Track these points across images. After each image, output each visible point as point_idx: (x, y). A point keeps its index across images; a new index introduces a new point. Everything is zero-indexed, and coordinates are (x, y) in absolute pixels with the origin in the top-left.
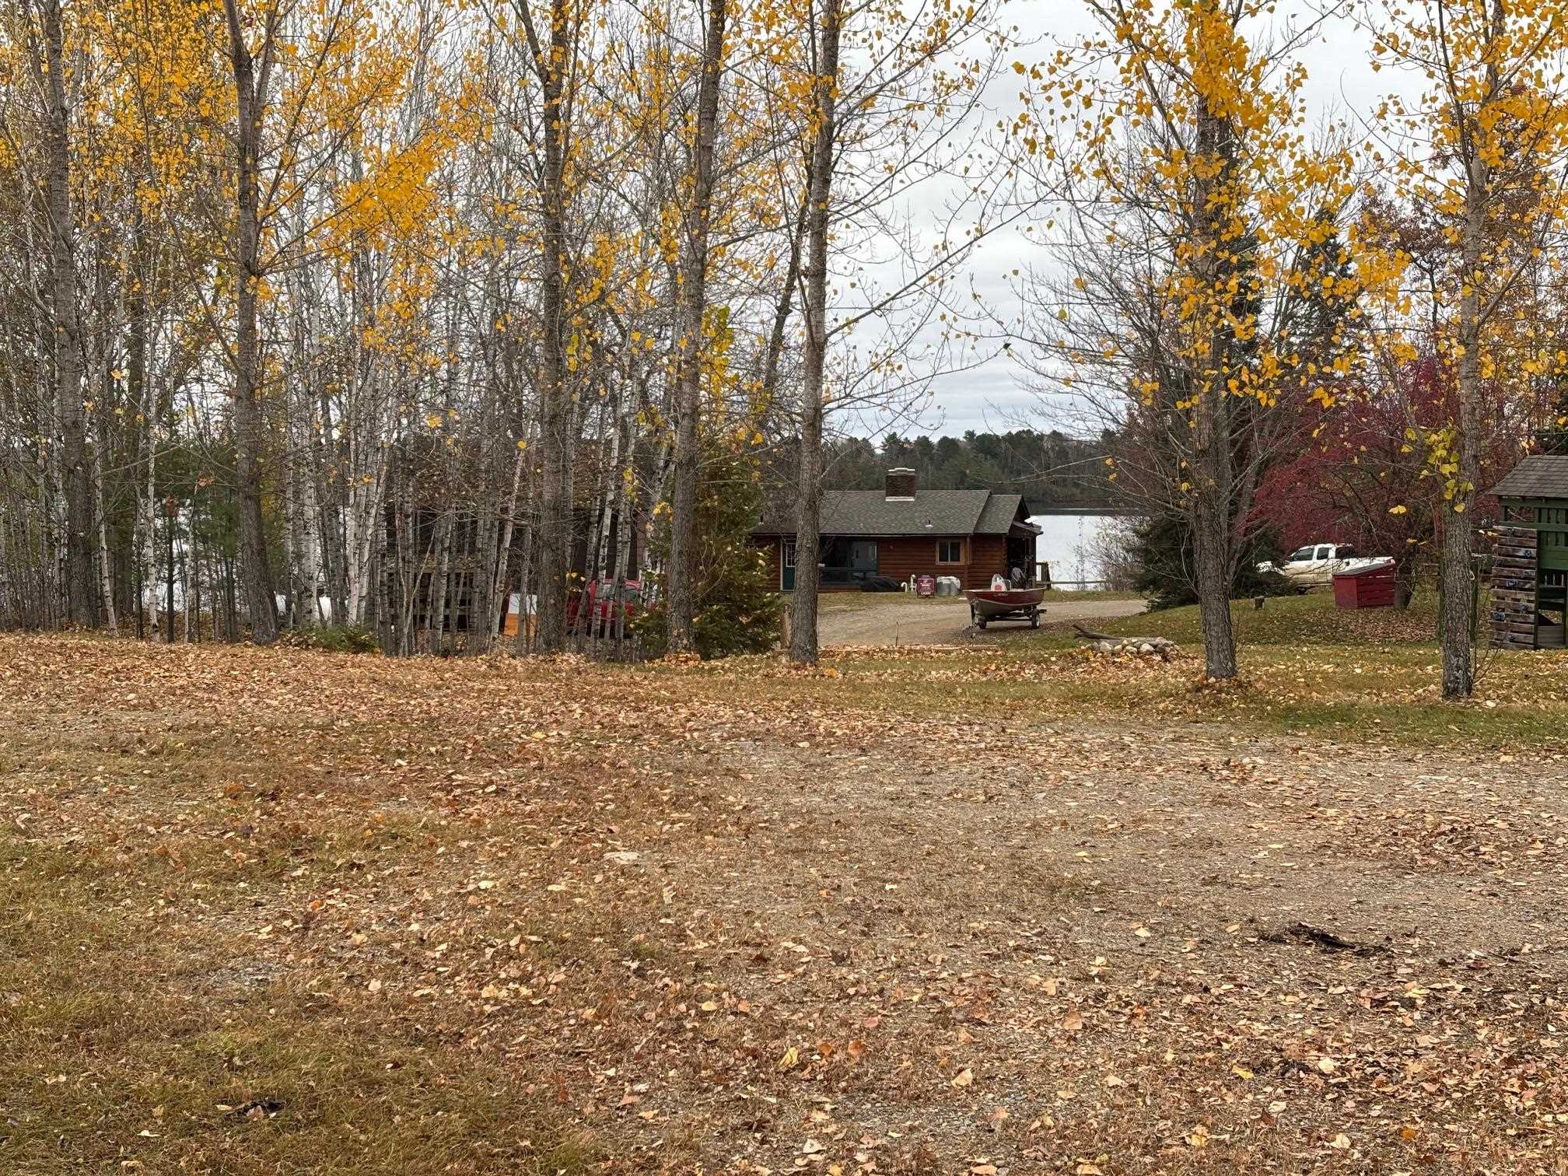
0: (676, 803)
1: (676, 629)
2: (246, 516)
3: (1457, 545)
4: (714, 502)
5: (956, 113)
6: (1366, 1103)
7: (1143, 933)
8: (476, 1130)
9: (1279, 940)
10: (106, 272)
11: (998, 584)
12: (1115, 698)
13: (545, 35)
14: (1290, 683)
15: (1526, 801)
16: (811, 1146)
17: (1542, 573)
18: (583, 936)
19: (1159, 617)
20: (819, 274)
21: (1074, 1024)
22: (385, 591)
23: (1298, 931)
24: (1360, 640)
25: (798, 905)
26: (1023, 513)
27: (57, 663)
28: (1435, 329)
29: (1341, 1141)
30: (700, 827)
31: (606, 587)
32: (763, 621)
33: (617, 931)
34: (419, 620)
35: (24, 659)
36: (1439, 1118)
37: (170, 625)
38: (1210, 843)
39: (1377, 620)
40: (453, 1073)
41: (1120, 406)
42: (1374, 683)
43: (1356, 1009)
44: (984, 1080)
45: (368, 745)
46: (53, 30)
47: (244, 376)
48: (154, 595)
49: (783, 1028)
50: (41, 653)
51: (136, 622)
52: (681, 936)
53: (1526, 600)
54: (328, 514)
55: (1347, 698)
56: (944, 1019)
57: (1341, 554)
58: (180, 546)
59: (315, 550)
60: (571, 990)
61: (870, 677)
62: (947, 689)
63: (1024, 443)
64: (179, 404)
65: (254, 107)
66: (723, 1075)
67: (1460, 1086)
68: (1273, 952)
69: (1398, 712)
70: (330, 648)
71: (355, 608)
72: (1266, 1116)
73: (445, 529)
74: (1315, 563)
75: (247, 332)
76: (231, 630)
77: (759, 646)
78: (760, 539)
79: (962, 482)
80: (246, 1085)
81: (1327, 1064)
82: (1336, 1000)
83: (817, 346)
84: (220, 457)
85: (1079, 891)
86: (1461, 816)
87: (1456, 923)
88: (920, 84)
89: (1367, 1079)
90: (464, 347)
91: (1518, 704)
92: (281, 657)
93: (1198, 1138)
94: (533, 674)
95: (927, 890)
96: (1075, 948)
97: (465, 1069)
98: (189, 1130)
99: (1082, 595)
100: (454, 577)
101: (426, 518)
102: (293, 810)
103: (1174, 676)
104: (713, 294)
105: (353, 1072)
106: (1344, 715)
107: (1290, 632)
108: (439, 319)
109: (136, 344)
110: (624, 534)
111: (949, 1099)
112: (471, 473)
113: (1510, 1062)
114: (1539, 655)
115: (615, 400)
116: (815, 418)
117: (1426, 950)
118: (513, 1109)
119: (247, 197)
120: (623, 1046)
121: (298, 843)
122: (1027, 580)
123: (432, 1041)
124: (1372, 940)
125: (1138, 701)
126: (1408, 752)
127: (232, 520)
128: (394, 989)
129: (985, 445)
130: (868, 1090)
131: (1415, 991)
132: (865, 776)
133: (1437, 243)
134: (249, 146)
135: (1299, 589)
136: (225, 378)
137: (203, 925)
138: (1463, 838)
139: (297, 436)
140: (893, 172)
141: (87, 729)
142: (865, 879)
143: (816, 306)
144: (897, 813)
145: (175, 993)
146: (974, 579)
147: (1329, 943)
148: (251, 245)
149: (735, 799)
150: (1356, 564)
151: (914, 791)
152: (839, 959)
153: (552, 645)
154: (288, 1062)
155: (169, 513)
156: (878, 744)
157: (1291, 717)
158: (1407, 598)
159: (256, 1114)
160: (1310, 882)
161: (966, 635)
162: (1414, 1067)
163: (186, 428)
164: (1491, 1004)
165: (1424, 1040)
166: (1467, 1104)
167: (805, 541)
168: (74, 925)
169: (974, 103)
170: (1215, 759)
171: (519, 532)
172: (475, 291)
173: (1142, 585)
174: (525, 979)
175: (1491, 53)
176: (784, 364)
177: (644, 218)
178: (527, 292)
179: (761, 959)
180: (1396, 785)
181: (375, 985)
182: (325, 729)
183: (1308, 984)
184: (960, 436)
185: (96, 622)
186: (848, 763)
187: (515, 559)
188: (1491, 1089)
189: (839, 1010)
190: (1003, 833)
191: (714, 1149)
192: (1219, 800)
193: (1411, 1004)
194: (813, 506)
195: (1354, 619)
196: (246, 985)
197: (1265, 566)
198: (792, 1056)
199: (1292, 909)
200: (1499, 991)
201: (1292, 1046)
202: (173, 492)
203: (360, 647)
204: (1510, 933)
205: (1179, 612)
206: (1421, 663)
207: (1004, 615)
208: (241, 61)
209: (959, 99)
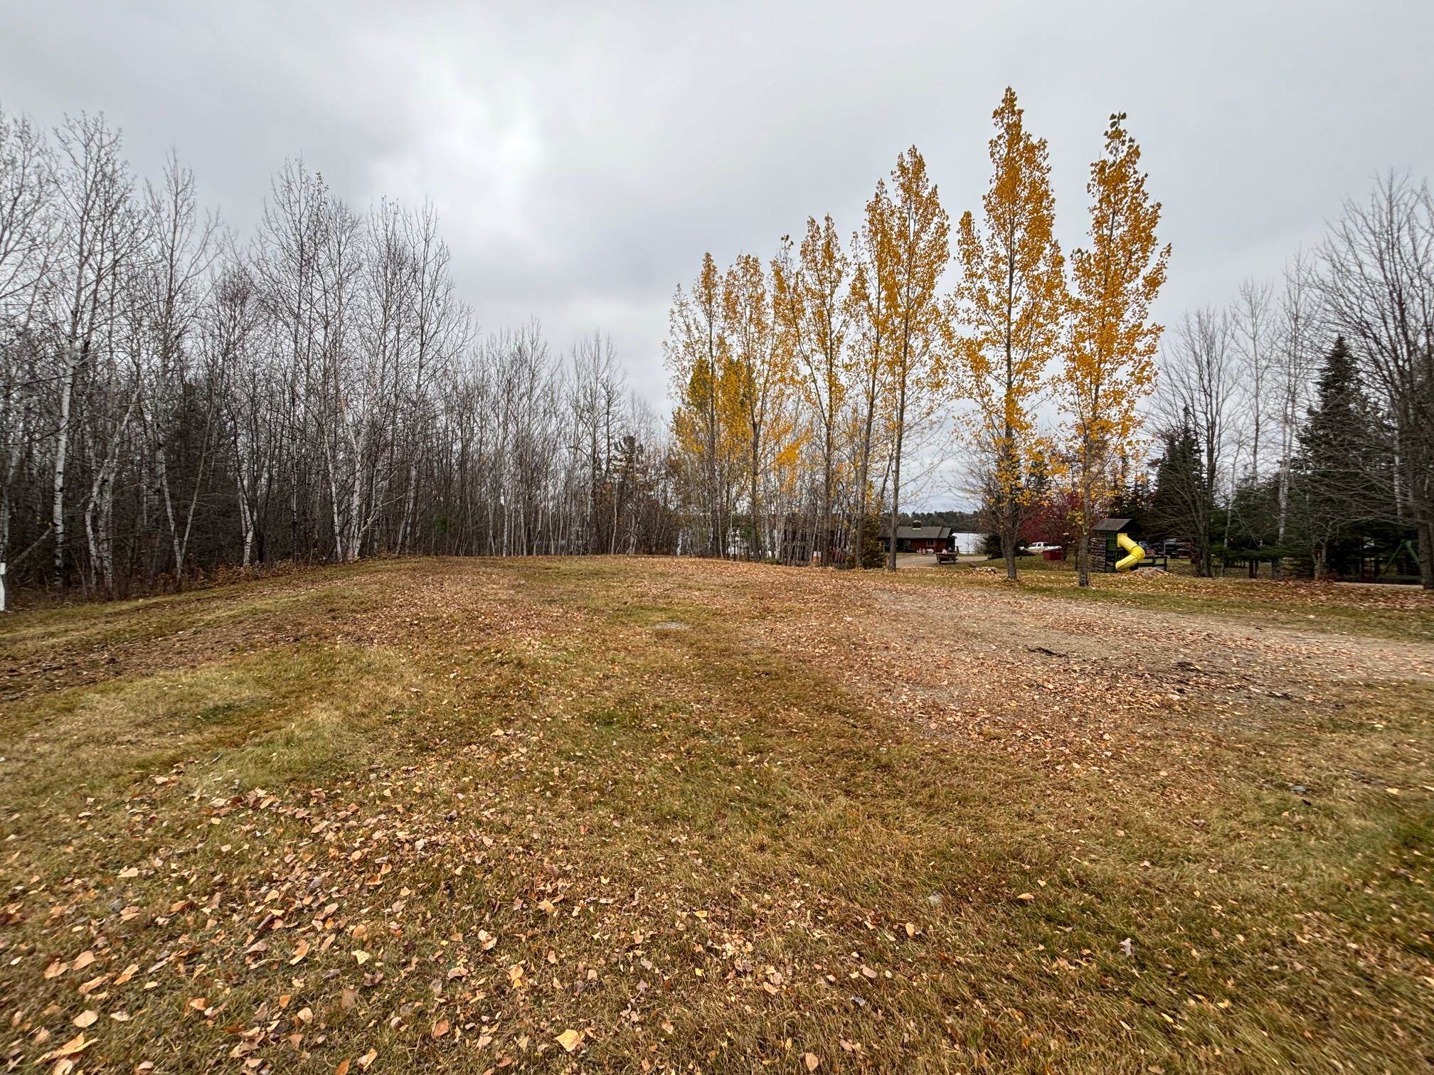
0: (861, 606)
1: (858, 561)
2: (753, 531)
3: (1084, 544)
4: (868, 529)
5: (935, 430)
6: (1064, 698)
7: (994, 647)
8: (816, 685)
9: (1034, 651)
10: (721, 475)
11: (944, 551)
12: (981, 583)
13: (827, 415)
14: (1032, 580)
15: (1107, 616)
16: (904, 697)
17: (1107, 551)
18: (840, 639)
19: (991, 562)
20: (897, 472)
21: (975, 671)
22: (784, 551)
23: (1040, 649)
24: (1051, 569)
25: (895, 634)
26: (951, 533)
27: (712, 565)
28: (1074, 484)
29: (1056, 708)
30: (868, 613)
31: (838, 550)
32: (881, 560)
33: (848, 638)
34: (792, 558)
35: (704, 564)
36: (1086, 704)
37: (735, 557)
38: (1012, 624)
39: (1056, 564)
40: (809, 670)
41: (980, 505)
42: (1058, 581)
43: (1059, 671)
44: (951, 684)
45: (783, 588)
46: (712, 420)
47: (753, 499)
48: (731, 550)
49: (894, 666)
50: (708, 563)
51: (727, 556)
52: (865, 640)
53: (1102, 559)
54: (771, 532)
55: (1050, 585)
56: (938, 667)
57: (1045, 545)
58: (737, 539)
59: (768, 540)
60: (838, 652)
61: (911, 575)
62: (933, 579)
63: (952, 514)
64: (737, 505)
65: (757, 436)
66: (879, 676)
67: (1092, 695)
68: (1032, 655)
69: (1066, 590)
70: (772, 564)
71: (777, 553)
72: (1033, 699)
73: (799, 536)
74: (1037, 547)
75: (754, 489)
76: (748, 559)
77: (880, 566)
78: (879, 539)
79: (933, 524)
80: (761, 669)
81: (1051, 686)
82: (1052, 669)
83: (897, 490)
84: (747, 518)
85: (975, 636)
86: (1088, 619)
87: (1087, 649)
88: (925, 423)
89: (1063, 692)
90: (804, 491)
91: (1102, 589)
92: (760, 565)
93: (1013, 704)
94: (822, 572)
95: (931, 632)
96: (974, 651)
97: (813, 669)
98: (748, 678)
99: (968, 555)
100: (800, 547)
101: (794, 533)
102: (767, 602)
103: (997, 577)
104: (869, 478)
105: (785, 668)
106: (1050, 589)
107: (1030, 566)
108: (798, 484)
109: (728, 492)
110: (843, 537)
111: (941, 688)
112: (805, 522)
113: (1107, 690)
114: (1108, 574)
115: (841, 504)
116: (896, 509)
117: (1079, 657)
118: (825, 681)
119: (755, 457)
120: (852, 667)
121: (768, 610)
122: (953, 551)
123: (804, 662)
124: (1062, 653)
125: (988, 584)
126: (1069, 600)
127: (749, 533)
128: (794, 648)
129: (940, 515)
130: (918, 684)
131: (1076, 668)
132: (912, 601)
133: (1073, 460)
134: (755, 445)
135: (1031, 554)
136: (750, 499)
137: (748, 629)
138: (1089, 626)
139: (763, 513)
140: (918, 445)
141: (719, 581)
142: (914, 628)
143: (897, 480)
144: (921, 611)
145: (742, 645)
146: (938, 550)
147: (1050, 653)
148: (755, 468)
149: (877, 606)
150: (1049, 548)
151: (926, 606)
152: (908, 649)
153: (826, 565)
154: (770, 664)
155: (735, 531)
156: (915, 593)
157: (1034, 590)
158: (1065, 558)
159: (763, 675)
160: (1042, 636)
161: (935, 565)
162: (1077, 689)
163: (739, 511)
164: (1100, 673)
165: (1080, 682)
166: (1094, 701)
167: (893, 540)
168: (719, 627)
169: (941, 427)
170: (1012, 601)
171: (817, 536)
172: (807, 477)
173: (986, 553)
174: (826, 648)
175: (1094, 409)
176: (886, 494)
177: (849, 459)
178: (821, 478)
179: (887, 648)
180: (1067, 610)
181: (789, 647)
182: (773, 583)
183: (1044, 664)
184: (932, 512)
185: (719, 556)
186: (906, 598)
187: (816, 543)
188: (1102, 697)
189: (909, 662)
190: (952, 618)
191: (878, 695)
192: (1014, 612)
193: (1075, 671)
194: (895, 531)
195: (1050, 564)
196: (759, 644)
197: (1022, 548)
198: (897, 673)
199: (1037, 643)
200: (1102, 669)
201: (1040, 681)
202: (736, 526)
203: (779, 563)
204: (1105, 654)
205: (997, 560)
206: (1072, 576)
207: (947, 560)
208: (754, 425)
209: (936, 426)
